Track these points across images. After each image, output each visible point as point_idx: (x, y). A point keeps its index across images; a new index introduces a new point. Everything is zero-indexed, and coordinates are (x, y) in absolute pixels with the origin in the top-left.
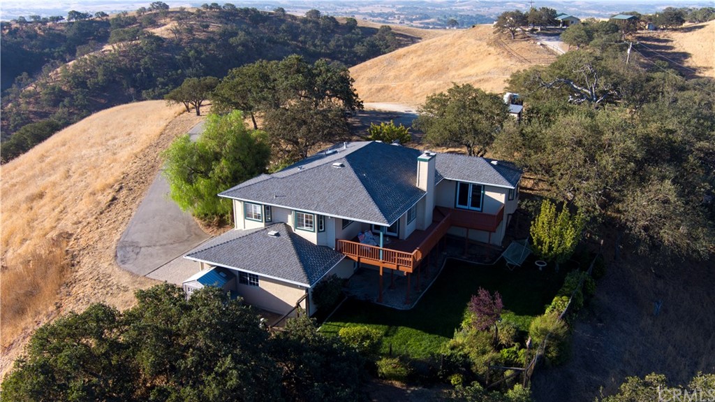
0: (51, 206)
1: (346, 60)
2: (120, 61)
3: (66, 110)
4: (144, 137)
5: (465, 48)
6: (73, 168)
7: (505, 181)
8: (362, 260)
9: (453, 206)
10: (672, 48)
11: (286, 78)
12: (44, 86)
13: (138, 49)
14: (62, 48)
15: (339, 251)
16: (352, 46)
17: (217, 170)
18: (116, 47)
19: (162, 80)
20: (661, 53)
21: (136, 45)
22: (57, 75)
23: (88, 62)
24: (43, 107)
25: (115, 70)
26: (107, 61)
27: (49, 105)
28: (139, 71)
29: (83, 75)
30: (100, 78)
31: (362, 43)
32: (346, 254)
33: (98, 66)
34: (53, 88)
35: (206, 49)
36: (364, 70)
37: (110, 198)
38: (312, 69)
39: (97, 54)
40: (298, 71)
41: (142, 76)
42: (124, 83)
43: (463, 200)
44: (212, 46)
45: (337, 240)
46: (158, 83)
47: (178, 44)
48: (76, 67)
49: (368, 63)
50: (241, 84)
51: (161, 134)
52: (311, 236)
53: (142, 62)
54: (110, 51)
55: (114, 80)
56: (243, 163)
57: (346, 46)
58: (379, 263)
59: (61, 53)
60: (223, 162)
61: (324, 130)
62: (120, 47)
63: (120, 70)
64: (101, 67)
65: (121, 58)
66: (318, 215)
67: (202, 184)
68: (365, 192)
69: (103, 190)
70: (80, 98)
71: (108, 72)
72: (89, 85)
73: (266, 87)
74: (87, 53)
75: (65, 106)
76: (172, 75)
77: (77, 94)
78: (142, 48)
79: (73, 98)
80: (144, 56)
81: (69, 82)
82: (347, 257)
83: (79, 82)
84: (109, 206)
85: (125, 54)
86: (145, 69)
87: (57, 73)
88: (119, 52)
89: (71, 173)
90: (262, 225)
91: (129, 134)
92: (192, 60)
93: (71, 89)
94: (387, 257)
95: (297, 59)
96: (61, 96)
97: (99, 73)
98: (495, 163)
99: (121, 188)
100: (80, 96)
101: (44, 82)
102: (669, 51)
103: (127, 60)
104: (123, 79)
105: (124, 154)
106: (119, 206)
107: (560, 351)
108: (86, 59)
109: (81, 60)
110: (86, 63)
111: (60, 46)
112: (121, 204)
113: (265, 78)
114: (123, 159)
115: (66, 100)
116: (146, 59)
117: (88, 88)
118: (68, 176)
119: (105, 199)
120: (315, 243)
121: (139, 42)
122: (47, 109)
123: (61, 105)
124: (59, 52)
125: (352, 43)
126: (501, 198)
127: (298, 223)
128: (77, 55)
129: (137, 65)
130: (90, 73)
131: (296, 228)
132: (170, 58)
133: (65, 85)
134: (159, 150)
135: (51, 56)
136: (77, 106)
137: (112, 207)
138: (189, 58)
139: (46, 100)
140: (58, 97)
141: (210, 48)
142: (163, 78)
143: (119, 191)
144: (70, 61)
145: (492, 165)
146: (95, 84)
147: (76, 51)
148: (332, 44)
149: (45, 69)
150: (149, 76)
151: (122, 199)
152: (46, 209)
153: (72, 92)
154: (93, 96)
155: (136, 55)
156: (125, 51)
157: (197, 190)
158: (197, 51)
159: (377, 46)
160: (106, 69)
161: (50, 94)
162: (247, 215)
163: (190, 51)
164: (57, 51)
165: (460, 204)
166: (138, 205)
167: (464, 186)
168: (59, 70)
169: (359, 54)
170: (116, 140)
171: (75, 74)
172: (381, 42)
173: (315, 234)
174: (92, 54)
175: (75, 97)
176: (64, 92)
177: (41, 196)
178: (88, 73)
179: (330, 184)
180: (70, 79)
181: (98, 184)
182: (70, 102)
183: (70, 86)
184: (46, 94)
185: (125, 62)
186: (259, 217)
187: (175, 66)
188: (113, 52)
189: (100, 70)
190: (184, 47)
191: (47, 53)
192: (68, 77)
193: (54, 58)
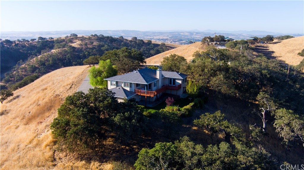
0: (50, 91)
1: (147, 56)
2: (58, 56)
3: (37, 74)
4: (77, 73)
5: (191, 50)
6: (55, 82)
7: (181, 77)
8: (141, 95)
9: (168, 85)
10: (268, 50)
11: (123, 54)
12: (28, 65)
13: (66, 51)
14: (35, 51)
15: (135, 93)
16: (150, 51)
17: (103, 75)
18: (57, 51)
19: (75, 63)
20: (264, 51)
21: (65, 50)
22: (34, 61)
23: (46, 56)
24: (28, 73)
25: (57, 59)
26: (53, 56)
27: (30, 72)
28: (66, 59)
29: (44, 61)
30: (51, 62)
31: (154, 50)
32: (137, 93)
33: (50, 57)
34: (32, 66)
35: (92, 51)
36: (153, 59)
37: (70, 87)
38: (130, 51)
39: (50, 53)
40: (126, 52)
41: (67, 61)
42: (60, 64)
43: (171, 83)
44: (94, 50)
45: (135, 90)
46: (73, 64)
47: (81, 50)
48: (41, 58)
49: (155, 56)
50: (109, 56)
51: (83, 72)
52: (128, 89)
53: (67, 56)
54: (55, 52)
55: (56, 63)
56: (110, 74)
57: (147, 51)
58: (145, 95)
59: (35, 53)
60: (105, 73)
61: (133, 66)
62: (58, 51)
63: (59, 59)
64: (51, 58)
65: (59, 55)
66: (130, 83)
67: (99, 78)
68: (142, 77)
69: (67, 85)
70: (43, 70)
71: (54, 60)
72: (46, 65)
73: (117, 57)
74: (45, 53)
75: (36, 73)
76: (79, 61)
77: (41, 68)
78: (67, 51)
79: (40, 70)
80: (68, 54)
81: (38, 63)
82: (137, 94)
83: (43, 64)
84: (70, 88)
85: (60, 53)
86: (68, 59)
87: (34, 60)
88: (58, 52)
89: (54, 83)
90: (115, 87)
91: (72, 73)
92: (86, 56)
93: (39, 66)
94: (147, 93)
95: (126, 48)
96: (35, 69)
97: (50, 60)
98: (179, 73)
99: (73, 85)
100: (43, 69)
101: (28, 63)
102: (267, 51)
103: (61, 56)
104: (60, 62)
105: (71, 77)
106: (73, 89)
107: (189, 113)
108: (45, 55)
109: (43, 55)
110: (45, 56)
111: (34, 50)
112: (73, 88)
113: (116, 54)
114: (72, 78)
115: (37, 70)
116: (69, 55)
117: (46, 66)
118: (53, 84)
119: (68, 87)
120: (129, 90)
121: (66, 49)
122: (30, 73)
123: (35, 72)
124: (34, 52)
125: (150, 49)
126: (180, 82)
127: (125, 86)
128: (41, 53)
129: (65, 57)
130: (47, 60)
131: (124, 87)
132: (78, 55)
133: (37, 64)
134: (83, 76)
135: (31, 54)
136: (41, 72)
137: (71, 89)
138: (85, 55)
139: (29, 70)
140: (34, 69)
141: (94, 51)
142: (75, 62)
143: (72, 85)
144: (38, 56)
145: (179, 74)
146: (49, 64)
147: (41, 52)
148: (142, 50)
149: (29, 59)
150: (70, 62)
151: (73, 87)
152: (49, 92)
153: (40, 67)
154: (47, 69)
155: (65, 54)
156: (60, 52)
157: (98, 80)
158: (88, 52)
159: (160, 51)
160: (53, 58)
161: (31, 68)
162: (111, 84)
163: (86, 52)
164: (33, 52)
165: (170, 84)
166: (78, 88)
167: (170, 79)
168: (34, 59)
169: (152, 54)
170: (67, 75)
171: (41, 61)
172: (161, 49)
173: (129, 88)
174: (47, 53)
175: (41, 69)
176: (36, 67)
177: (46, 89)
178: (46, 60)
179: (133, 76)
180: (39, 62)
181: (65, 84)
182: (38, 71)
183: (39, 65)
184: (29, 68)
185: (60, 56)
186: (115, 85)
187: (80, 58)
188: (56, 52)
189: (50, 59)
190: (84, 51)
191: (29, 53)
192: (38, 61)
193: (32, 55)
